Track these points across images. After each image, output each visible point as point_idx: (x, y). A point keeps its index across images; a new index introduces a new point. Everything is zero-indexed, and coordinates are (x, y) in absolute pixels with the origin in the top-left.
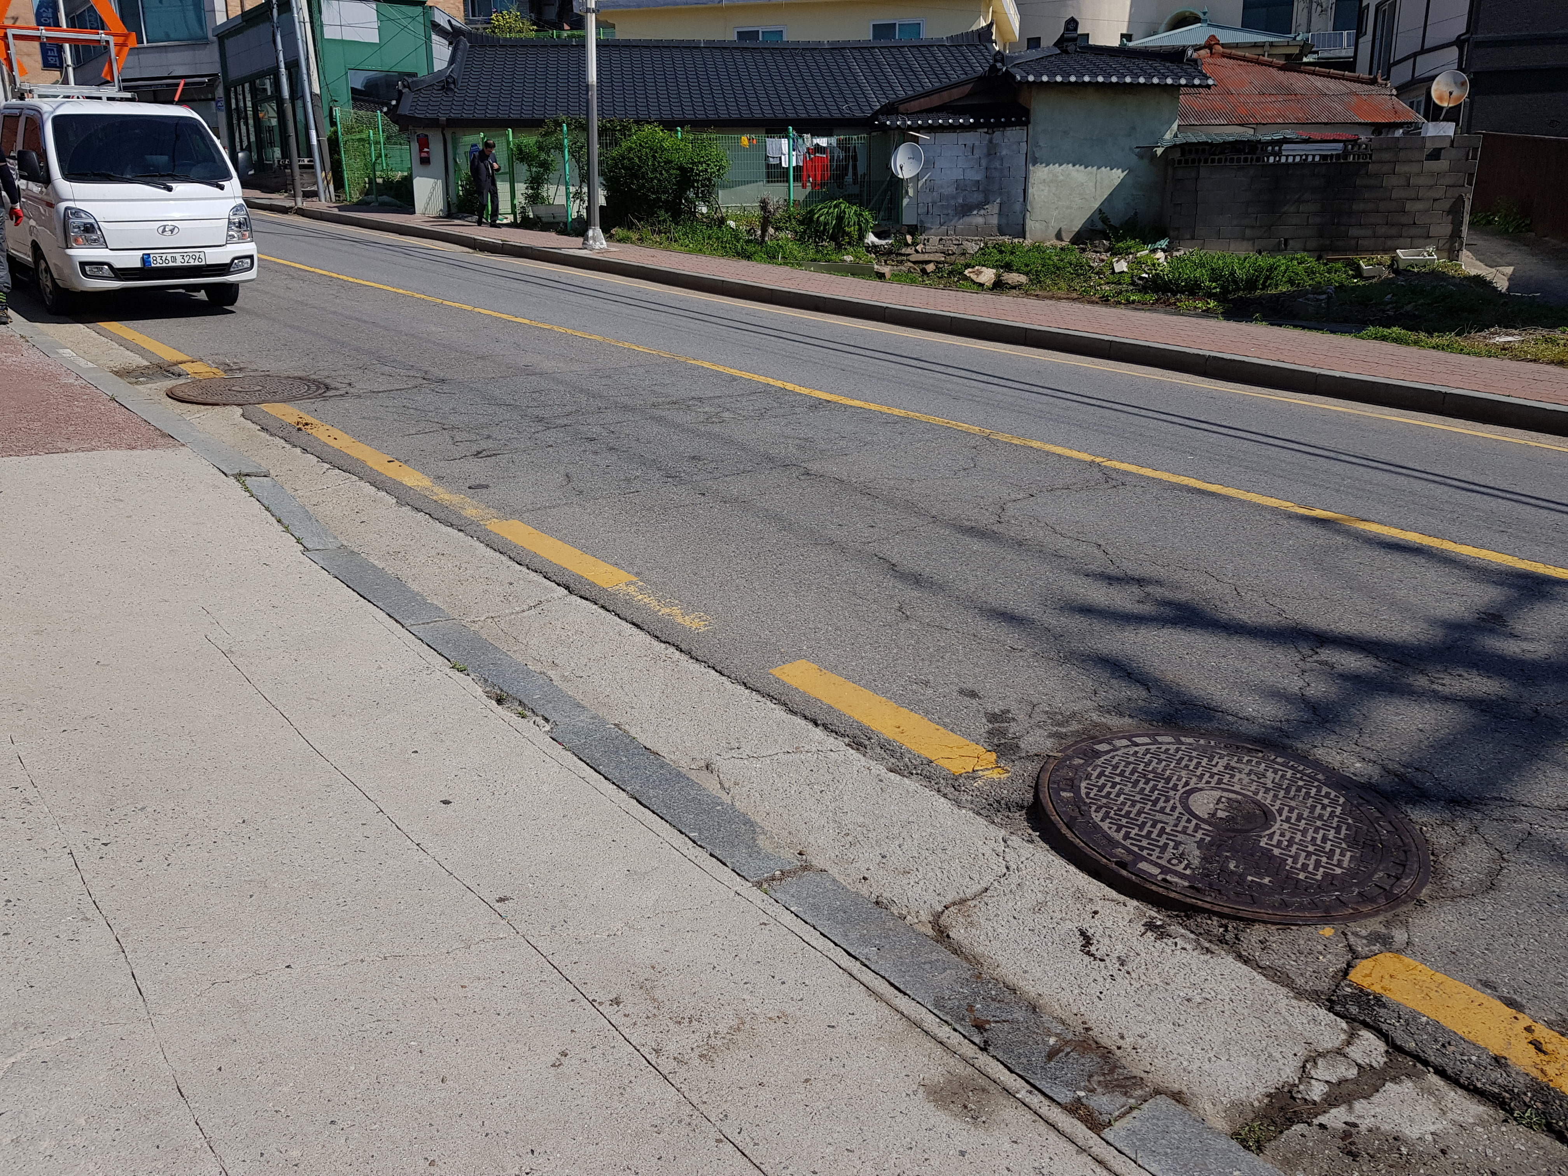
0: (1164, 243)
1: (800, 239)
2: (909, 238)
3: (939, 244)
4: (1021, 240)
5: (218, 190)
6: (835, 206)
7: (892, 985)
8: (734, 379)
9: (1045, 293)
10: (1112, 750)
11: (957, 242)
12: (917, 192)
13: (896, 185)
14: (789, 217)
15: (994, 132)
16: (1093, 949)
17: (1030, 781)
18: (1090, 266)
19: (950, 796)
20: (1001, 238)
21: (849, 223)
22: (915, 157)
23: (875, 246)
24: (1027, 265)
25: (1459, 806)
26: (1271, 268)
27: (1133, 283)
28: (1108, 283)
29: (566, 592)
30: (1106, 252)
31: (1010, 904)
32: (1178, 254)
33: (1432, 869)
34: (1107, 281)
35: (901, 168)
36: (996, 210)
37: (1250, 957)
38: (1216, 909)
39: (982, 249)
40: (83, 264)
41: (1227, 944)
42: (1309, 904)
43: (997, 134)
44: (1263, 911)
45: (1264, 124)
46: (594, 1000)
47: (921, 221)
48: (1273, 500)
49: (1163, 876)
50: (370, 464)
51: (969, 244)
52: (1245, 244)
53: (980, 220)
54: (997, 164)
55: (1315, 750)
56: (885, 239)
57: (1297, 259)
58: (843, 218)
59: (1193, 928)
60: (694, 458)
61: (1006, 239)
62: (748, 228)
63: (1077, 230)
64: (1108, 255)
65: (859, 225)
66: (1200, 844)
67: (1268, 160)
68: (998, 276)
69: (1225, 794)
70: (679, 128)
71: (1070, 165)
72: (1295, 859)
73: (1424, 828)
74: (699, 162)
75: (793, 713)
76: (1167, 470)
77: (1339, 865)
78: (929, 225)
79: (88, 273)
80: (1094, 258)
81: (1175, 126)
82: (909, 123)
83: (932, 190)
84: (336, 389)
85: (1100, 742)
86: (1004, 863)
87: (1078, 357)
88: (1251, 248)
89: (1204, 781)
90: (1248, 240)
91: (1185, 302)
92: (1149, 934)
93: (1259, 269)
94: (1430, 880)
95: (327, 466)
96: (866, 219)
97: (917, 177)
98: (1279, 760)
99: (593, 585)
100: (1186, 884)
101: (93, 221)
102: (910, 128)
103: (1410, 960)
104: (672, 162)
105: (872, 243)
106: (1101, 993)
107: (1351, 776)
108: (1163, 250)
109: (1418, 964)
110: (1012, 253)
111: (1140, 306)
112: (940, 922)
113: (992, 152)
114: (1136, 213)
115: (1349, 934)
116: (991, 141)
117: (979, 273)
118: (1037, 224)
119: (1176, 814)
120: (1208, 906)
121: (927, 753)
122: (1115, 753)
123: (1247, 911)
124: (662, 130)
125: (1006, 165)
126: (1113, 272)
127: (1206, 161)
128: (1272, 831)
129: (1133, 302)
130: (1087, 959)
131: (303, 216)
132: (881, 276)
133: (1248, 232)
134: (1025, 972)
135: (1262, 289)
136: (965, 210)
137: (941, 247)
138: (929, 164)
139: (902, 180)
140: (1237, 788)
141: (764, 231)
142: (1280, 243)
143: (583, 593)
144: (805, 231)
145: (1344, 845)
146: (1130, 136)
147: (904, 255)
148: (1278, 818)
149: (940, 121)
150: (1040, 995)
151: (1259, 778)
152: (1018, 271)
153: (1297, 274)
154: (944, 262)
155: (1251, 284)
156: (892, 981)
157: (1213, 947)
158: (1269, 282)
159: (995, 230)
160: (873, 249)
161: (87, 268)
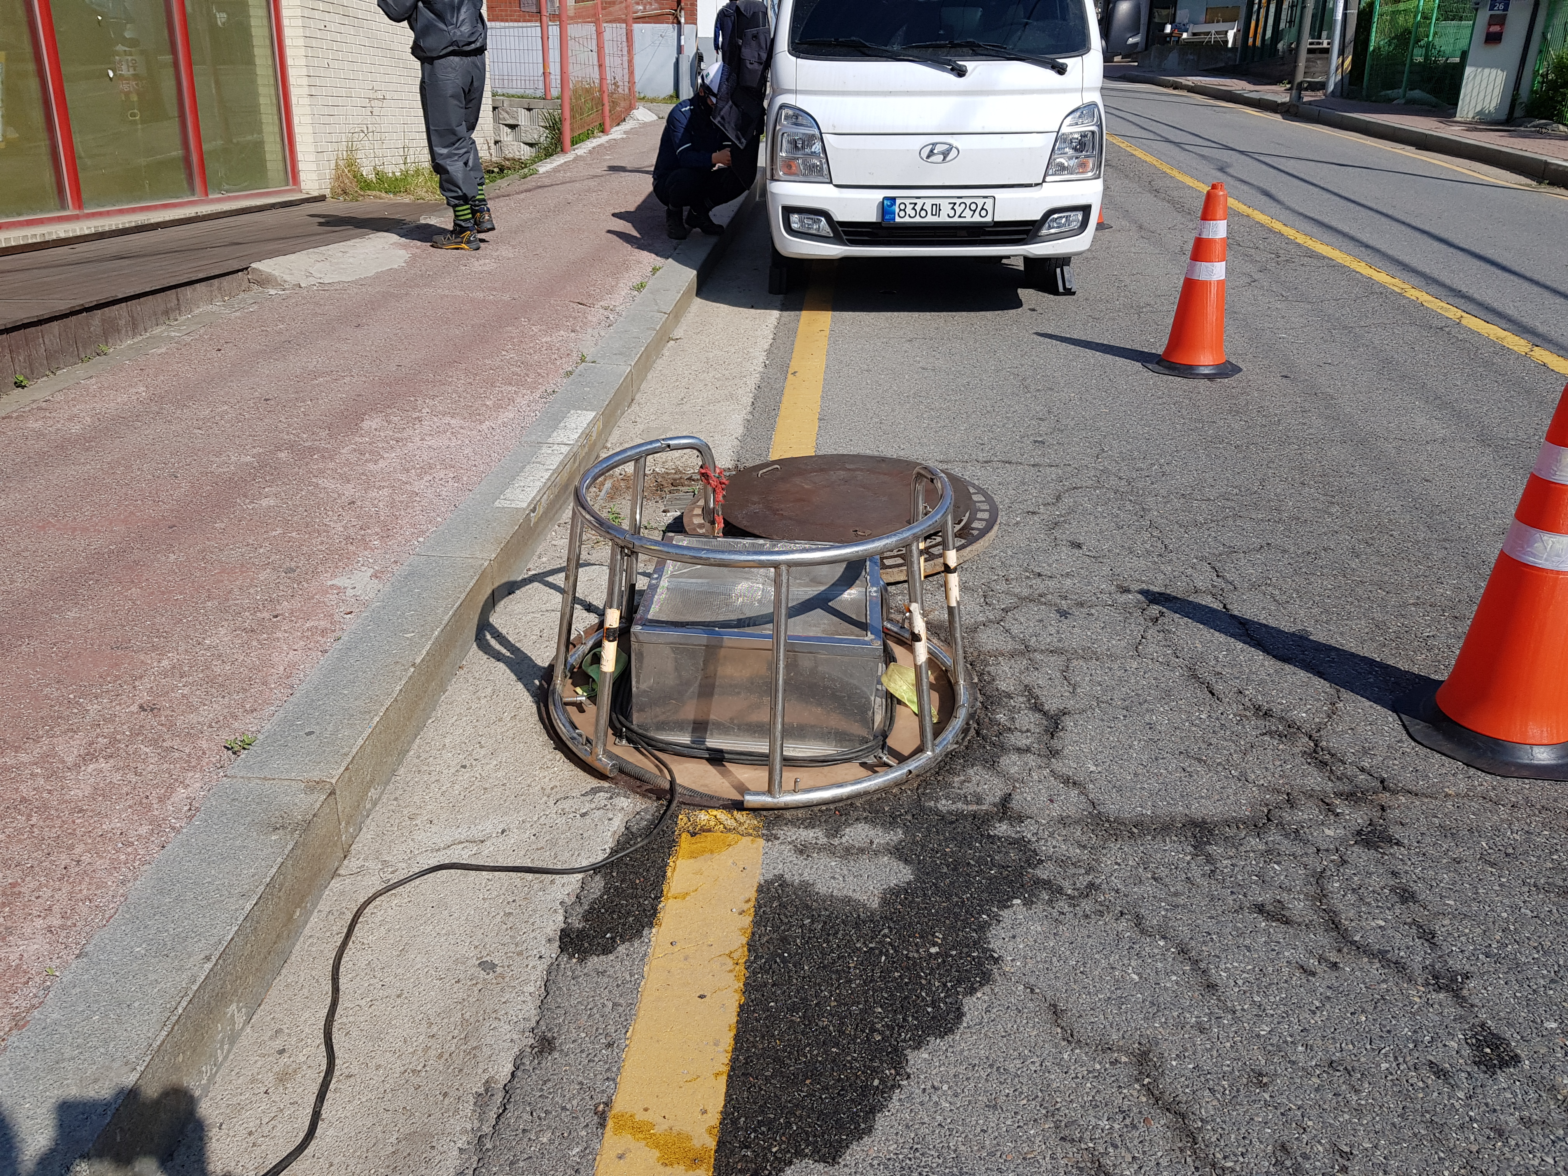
5: (1050, 74)
40: (789, 211)
79: (795, 227)
101: (817, 132)
161: (795, 218)
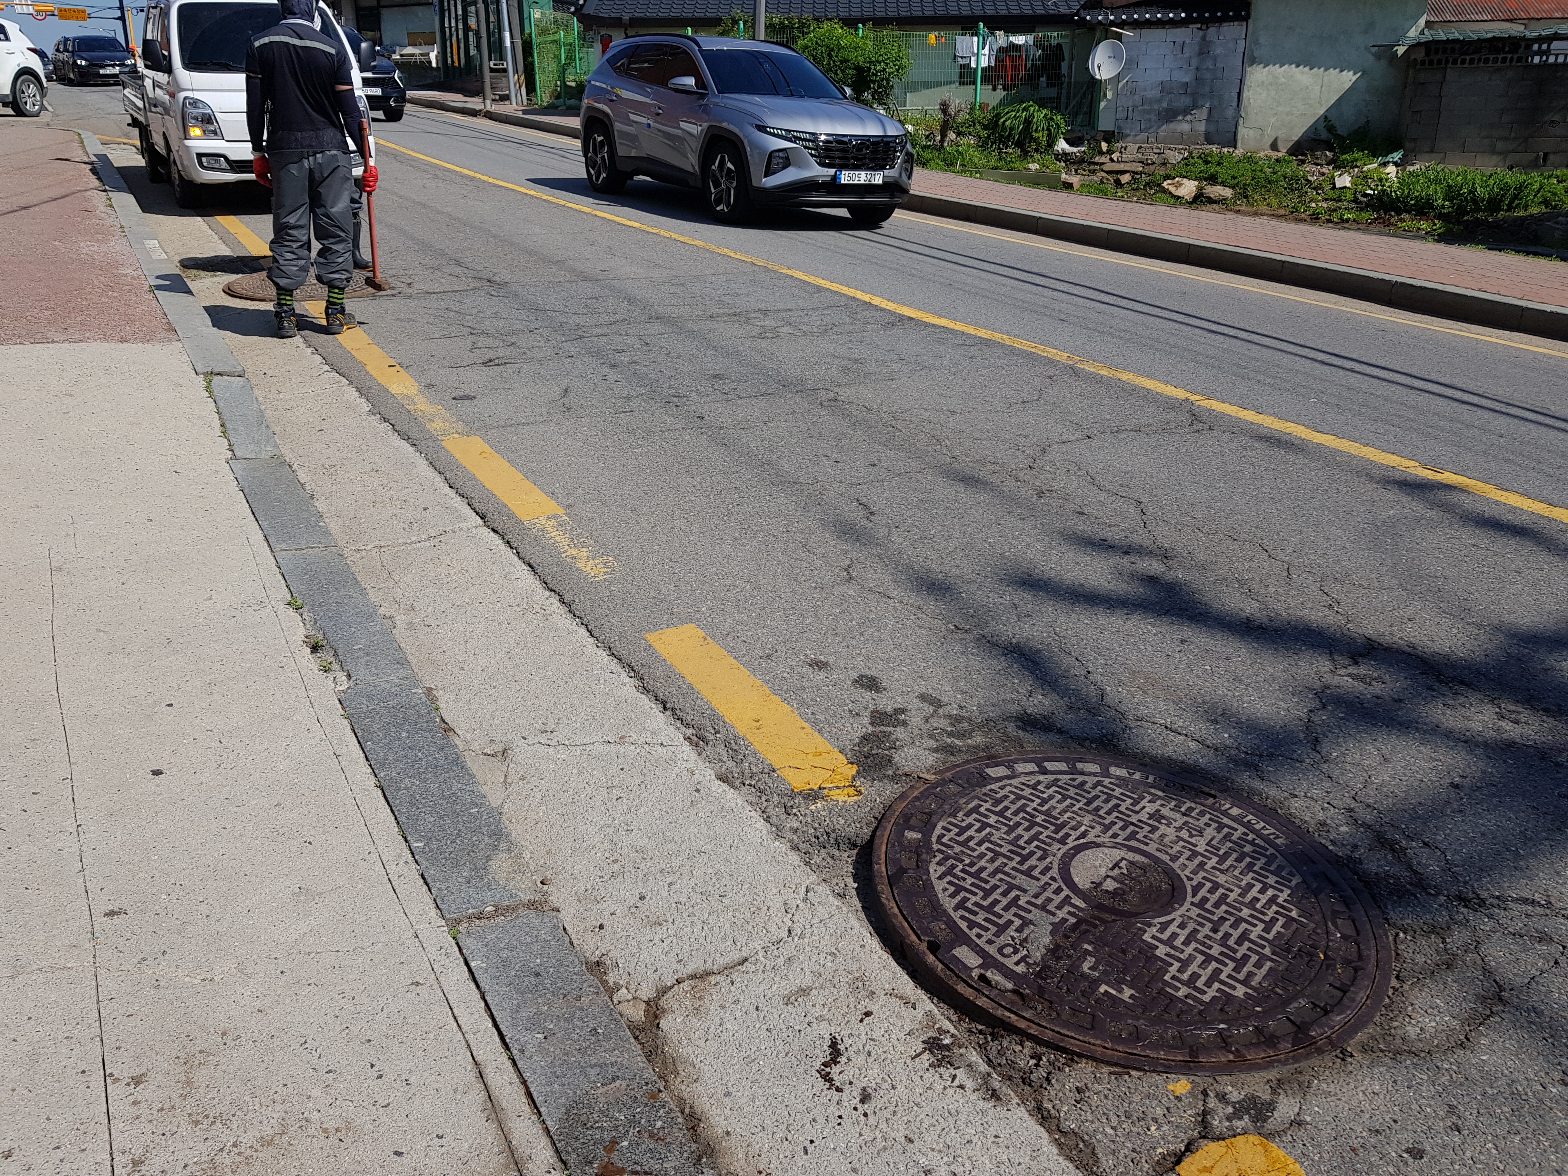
0: (1397, 156)
1: (983, 145)
2: (1104, 146)
3: (1138, 152)
4: (1231, 150)
6: (1024, 110)
7: (529, 1095)
8: (819, 289)
9: (1249, 209)
10: (1008, 777)
11: (1158, 151)
12: (1117, 94)
13: (1094, 86)
14: (973, 122)
15: (1208, 28)
16: (835, 1070)
17: (879, 810)
18: (1307, 180)
19: (774, 820)
20: (1208, 147)
21: (1037, 128)
22: (1115, 56)
23: (1065, 154)
24: (1234, 178)
25: (1466, 906)
26: (1521, 186)
27: (1355, 201)
28: (1326, 200)
29: (480, 521)
30: (1328, 164)
31: (762, 987)
32: (1411, 168)
33: (1387, 1000)
34: (1326, 197)
35: (1099, 68)
36: (1204, 116)
37: (1053, 1112)
38: (1033, 1030)
39: (1186, 159)
40: (200, 156)
41: (1030, 1085)
42: (1174, 1038)
43: (1212, 31)
44: (1098, 1042)
45: (1537, 19)
46: (111, 1075)
47: (1119, 127)
48: (1394, 457)
49: (982, 971)
50: (368, 368)
51: (1172, 153)
52: (1495, 159)
53: (1186, 127)
54: (1209, 64)
55: (1293, 801)
56: (1078, 146)
57: (1557, 177)
58: (1031, 122)
59: (993, 1054)
60: (715, 376)
61: (1214, 148)
62: (927, 133)
63: (1296, 139)
64: (1331, 168)
65: (1048, 129)
66: (1056, 928)
67: (1532, 60)
68: (1200, 189)
69: (1131, 856)
70: (860, 25)
71: (1293, 66)
72: (1185, 964)
73: (1402, 935)
74: (877, 61)
75: (646, 690)
76: (1275, 415)
77: (1245, 982)
78: (1128, 132)
79: (205, 164)
80: (1312, 171)
81: (1422, 22)
82: (1112, 18)
83: (1133, 92)
84: (393, 288)
85: (997, 765)
86: (789, 923)
87: (1244, 278)
88: (1501, 164)
89: (1110, 833)
90: (1501, 153)
91: (1408, 221)
92: (926, 1056)
93: (1505, 187)
94: (1377, 1018)
95: (327, 368)
96: (1057, 124)
97: (1118, 78)
98: (1235, 811)
99: (511, 516)
100: (1010, 986)
101: (210, 111)
102: (1113, 24)
103: (1281, 1153)
104: (849, 61)
105: (1063, 150)
106: (812, 1142)
107: (1328, 844)
108: (1396, 164)
109: (1291, 1160)
110: (1219, 164)
111: (1355, 226)
112: (661, 1003)
113: (1204, 50)
114: (1368, 122)
115: (1212, 1094)
116: (1203, 38)
117: (1179, 185)
118: (1251, 132)
119: (1045, 879)
120: (1022, 1024)
121: (773, 759)
122: (1009, 782)
123: (1075, 1040)
124: (842, 28)
125: (1219, 65)
126: (1334, 188)
127: (1455, 62)
128: (1168, 918)
129: (1347, 221)
130: (821, 1084)
131: (491, 119)
132: (1068, 186)
133: (1500, 145)
134: (728, 1094)
135: (1507, 211)
136: (1170, 115)
137: (1140, 156)
138: (1132, 64)
139: (1101, 81)
140: (1151, 848)
141: (944, 136)
142: (1538, 156)
143: (495, 525)
144: (989, 136)
145: (1267, 951)
146: (1367, 33)
147: (1097, 164)
148: (1189, 899)
149: (1147, 16)
150: (728, 1133)
151: (1191, 836)
152: (1223, 184)
153: (1555, 194)
154: (1141, 173)
155: (1494, 204)
156: (532, 1090)
157: (1005, 1090)
158: (1517, 202)
159: (1202, 138)
160: (1064, 157)
161: (204, 159)
